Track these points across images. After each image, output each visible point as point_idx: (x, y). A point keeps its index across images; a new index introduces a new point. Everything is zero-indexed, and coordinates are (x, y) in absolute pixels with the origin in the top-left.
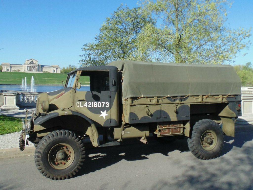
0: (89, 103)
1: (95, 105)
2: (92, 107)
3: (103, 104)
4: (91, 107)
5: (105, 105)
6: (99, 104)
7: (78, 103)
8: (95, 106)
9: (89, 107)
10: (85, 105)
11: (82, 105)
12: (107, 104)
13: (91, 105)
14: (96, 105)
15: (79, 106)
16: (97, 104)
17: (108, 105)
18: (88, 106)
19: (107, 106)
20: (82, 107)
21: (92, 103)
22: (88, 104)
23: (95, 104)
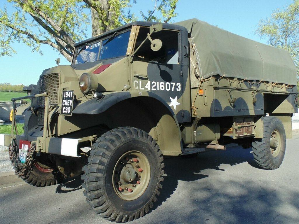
0: (153, 83)
1: (161, 86)
2: (158, 90)
3: (173, 85)
4: (155, 89)
5: (176, 87)
6: (168, 85)
7: (136, 83)
8: (162, 88)
9: (153, 89)
10: (146, 87)
11: (143, 86)
12: (179, 85)
13: (156, 87)
14: (163, 86)
15: (137, 87)
16: (165, 85)
17: (179, 87)
18: (151, 88)
19: (179, 89)
20: (143, 89)
21: (158, 82)
22: (151, 85)
23: (162, 84)
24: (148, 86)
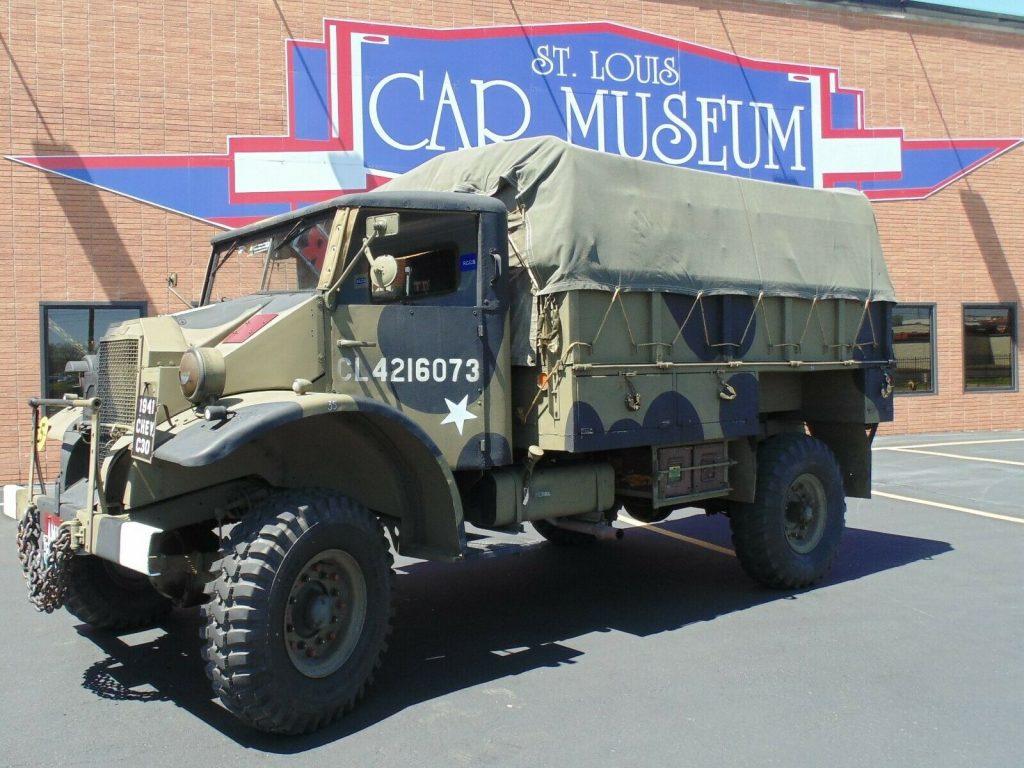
0: (394, 362)
1: (419, 370)
2: (410, 380)
3: (454, 365)
4: (402, 379)
6: (440, 365)
7: (344, 364)
8: (423, 374)
9: (395, 379)
10: (375, 373)
11: (366, 371)
12: (473, 365)
13: (404, 374)
14: (426, 370)
16: (430, 367)
18: (389, 377)
20: (366, 379)
24: (380, 370)
